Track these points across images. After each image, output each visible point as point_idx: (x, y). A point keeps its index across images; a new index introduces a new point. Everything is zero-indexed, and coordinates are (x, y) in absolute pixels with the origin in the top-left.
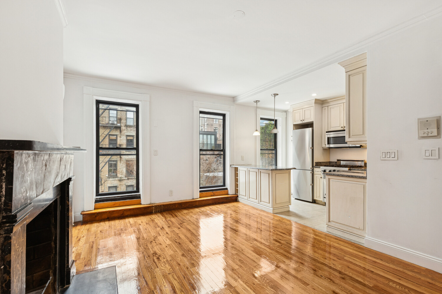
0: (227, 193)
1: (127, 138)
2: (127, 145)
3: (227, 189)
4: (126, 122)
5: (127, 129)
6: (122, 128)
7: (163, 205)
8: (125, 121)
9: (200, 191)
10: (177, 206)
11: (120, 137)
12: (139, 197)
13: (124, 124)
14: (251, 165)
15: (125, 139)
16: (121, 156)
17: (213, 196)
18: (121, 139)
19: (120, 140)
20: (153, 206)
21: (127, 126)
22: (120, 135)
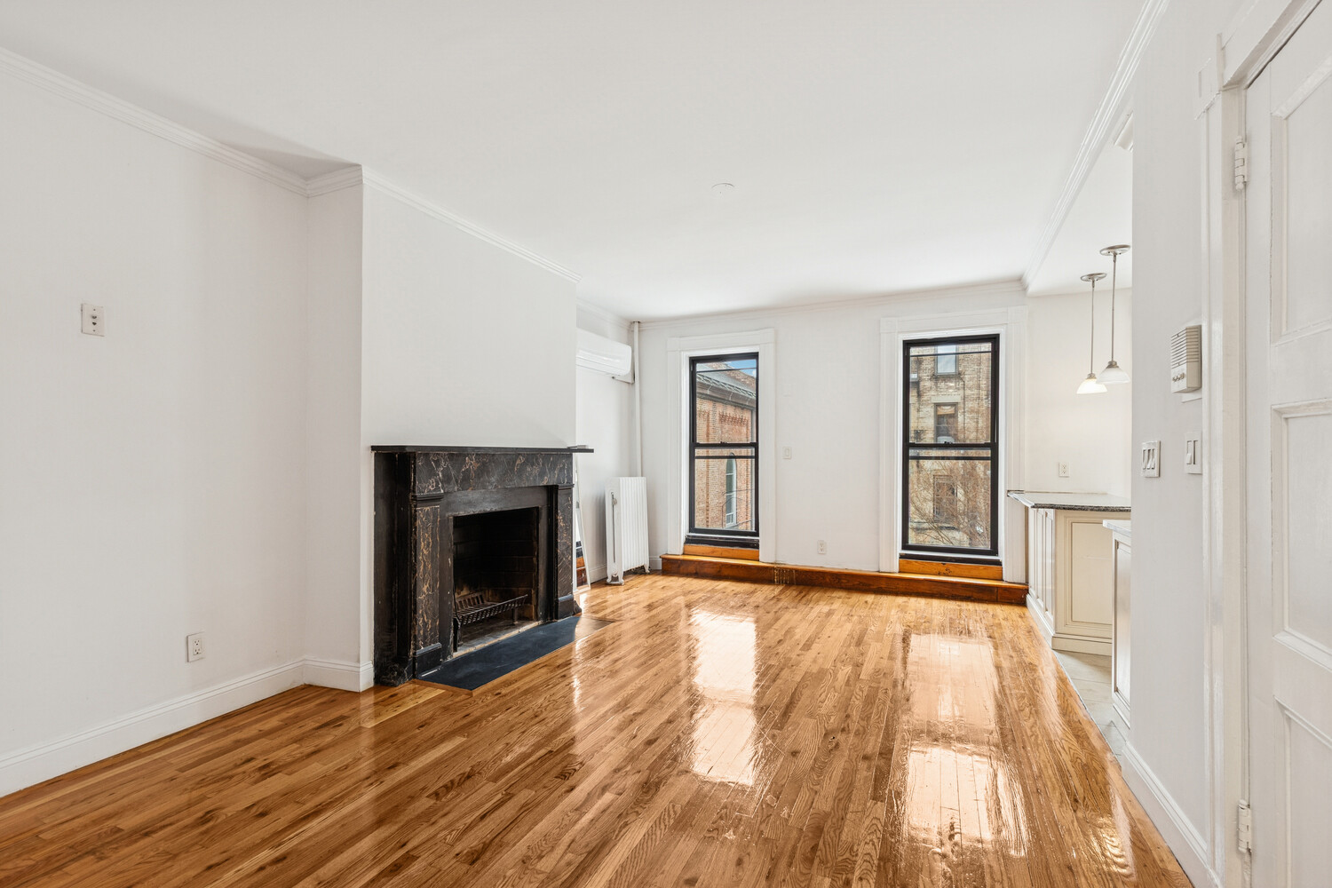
0: (997, 576)
1: (936, 411)
2: (938, 432)
3: (998, 563)
4: (935, 367)
5: (937, 387)
6: (922, 384)
7: (797, 571)
8: (932, 365)
9: (902, 557)
10: (828, 580)
11: (918, 411)
12: (756, 546)
13: (930, 373)
14: (1106, 494)
15: (933, 414)
16: (921, 461)
17: (945, 575)
18: (921, 414)
19: (918, 418)
20: (774, 568)
21: (936, 378)
22: (917, 405)
